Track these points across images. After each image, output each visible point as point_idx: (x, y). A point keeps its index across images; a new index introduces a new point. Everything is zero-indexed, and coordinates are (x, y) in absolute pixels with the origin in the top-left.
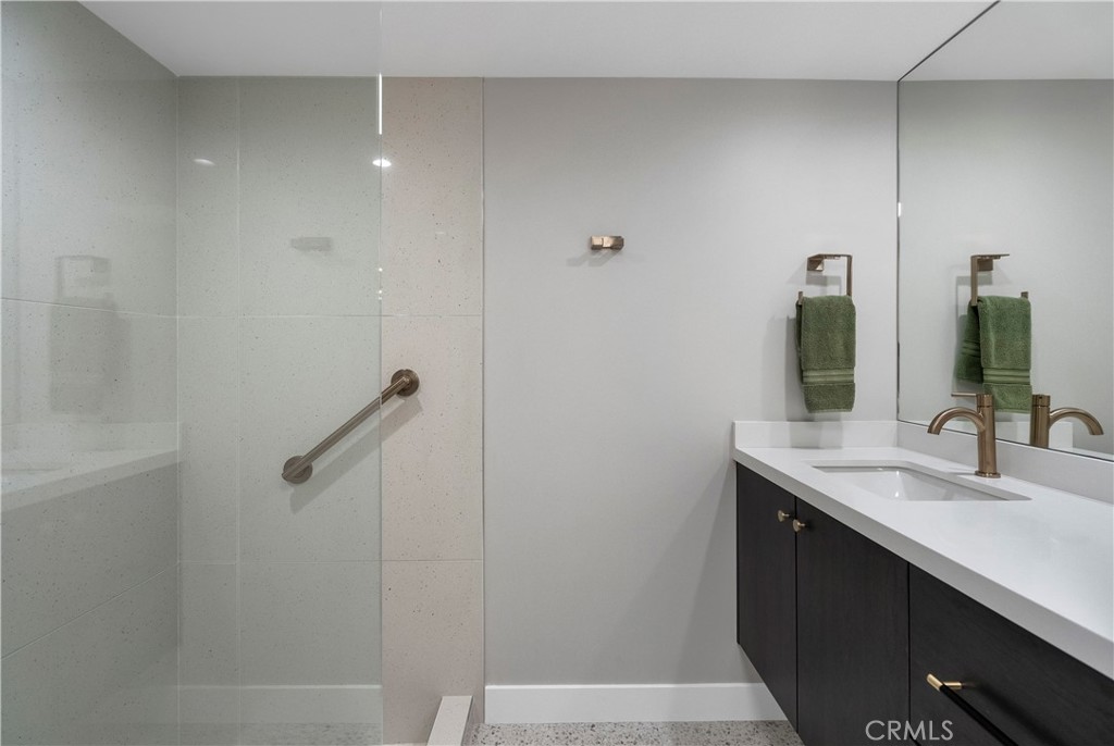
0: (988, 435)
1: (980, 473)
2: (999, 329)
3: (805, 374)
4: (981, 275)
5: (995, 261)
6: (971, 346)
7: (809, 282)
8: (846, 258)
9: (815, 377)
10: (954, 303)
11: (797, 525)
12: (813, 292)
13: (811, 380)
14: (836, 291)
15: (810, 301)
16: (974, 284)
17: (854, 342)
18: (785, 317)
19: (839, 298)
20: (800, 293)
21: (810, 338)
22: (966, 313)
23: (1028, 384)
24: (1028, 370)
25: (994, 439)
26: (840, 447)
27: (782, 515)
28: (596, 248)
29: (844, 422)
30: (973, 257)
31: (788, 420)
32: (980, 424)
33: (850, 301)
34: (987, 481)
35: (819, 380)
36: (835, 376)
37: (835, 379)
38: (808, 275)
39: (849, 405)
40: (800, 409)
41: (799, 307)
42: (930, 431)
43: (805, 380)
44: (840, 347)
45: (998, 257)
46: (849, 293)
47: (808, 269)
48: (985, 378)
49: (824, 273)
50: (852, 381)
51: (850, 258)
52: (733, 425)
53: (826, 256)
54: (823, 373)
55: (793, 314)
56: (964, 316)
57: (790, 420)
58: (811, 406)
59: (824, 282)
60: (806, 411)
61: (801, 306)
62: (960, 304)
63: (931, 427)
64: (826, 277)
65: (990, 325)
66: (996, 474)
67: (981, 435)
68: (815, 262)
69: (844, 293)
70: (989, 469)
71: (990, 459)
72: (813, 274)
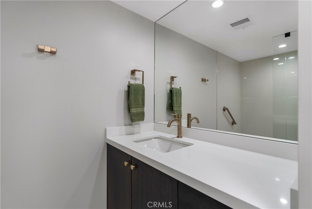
0: (180, 126)
1: (178, 137)
2: (176, 96)
3: (130, 109)
4: (172, 82)
5: (174, 78)
6: (170, 101)
7: (131, 79)
8: (142, 72)
9: (133, 110)
10: (166, 89)
11: (132, 167)
12: (132, 82)
13: (132, 111)
14: (139, 82)
15: (132, 85)
16: (171, 84)
17: (144, 99)
18: (124, 90)
19: (140, 84)
20: (129, 82)
21: (132, 97)
22: (169, 92)
23: (181, 111)
24: (181, 107)
25: (181, 127)
26: (140, 133)
27: (126, 163)
28: (41, 51)
29: (141, 124)
30: (171, 77)
31: (125, 126)
32: (178, 122)
33: (143, 86)
34: (180, 139)
35: (135, 111)
36: (139, 110)
37: (139, 111)
38: (131, 77)
39: (143, 119)
40: (128, 121)
41: (129, 87)
42: (168, 126)
43: (130, 111)
44: (141, 101)
45: (175, 77)
46: (143, 83)
47: (131, 74)
48: (173, 109)
49: (136, 76)
50: (144, 111)
51: (143, 72)
52: (106, 130)
53: (137, 70)
54: (136, 109)
55: (126, 89)
56: (168, 93)
57: (125, 125)
58: (132, 120)
59: (135, 79)
60: (130, 122)
61: (129, 86)
62: (168, 89)
63: (168, 125)
64: (136, 78)
65: (175, 95)
66: (181, 137)
67: (178, 126)
68: (133, 72)
69: (141, 83)
70: (180, 136)
71: (180, 133)
72: (133, 76)
